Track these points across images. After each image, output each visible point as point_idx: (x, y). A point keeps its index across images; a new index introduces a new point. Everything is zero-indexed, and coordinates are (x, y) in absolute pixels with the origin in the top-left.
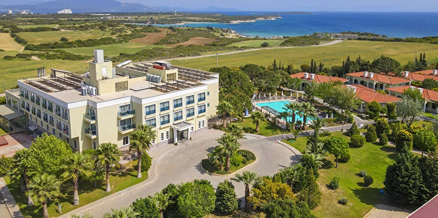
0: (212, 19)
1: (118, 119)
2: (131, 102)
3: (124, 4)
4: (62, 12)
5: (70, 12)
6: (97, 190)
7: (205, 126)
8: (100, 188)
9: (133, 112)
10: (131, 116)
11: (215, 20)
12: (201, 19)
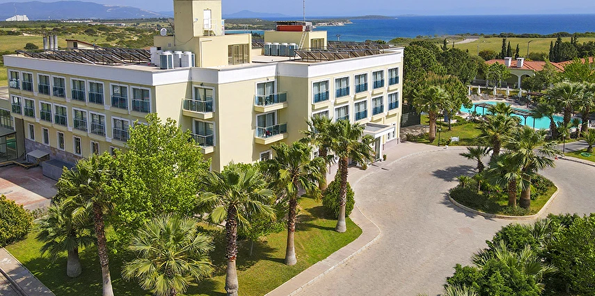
0: (251, 25)
1: (255, 112)
2: (277, 77)
3: (109, 8)
4: (13, 19)
5: (26, 19)
6: (262, 262)
7: (396, 137)
8: (266, 258)
9: (282, 98)
10: (280, 106)
11: (256, 26)
12: (235, 25)
